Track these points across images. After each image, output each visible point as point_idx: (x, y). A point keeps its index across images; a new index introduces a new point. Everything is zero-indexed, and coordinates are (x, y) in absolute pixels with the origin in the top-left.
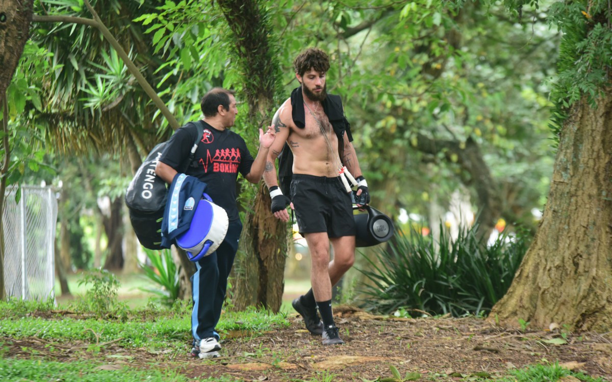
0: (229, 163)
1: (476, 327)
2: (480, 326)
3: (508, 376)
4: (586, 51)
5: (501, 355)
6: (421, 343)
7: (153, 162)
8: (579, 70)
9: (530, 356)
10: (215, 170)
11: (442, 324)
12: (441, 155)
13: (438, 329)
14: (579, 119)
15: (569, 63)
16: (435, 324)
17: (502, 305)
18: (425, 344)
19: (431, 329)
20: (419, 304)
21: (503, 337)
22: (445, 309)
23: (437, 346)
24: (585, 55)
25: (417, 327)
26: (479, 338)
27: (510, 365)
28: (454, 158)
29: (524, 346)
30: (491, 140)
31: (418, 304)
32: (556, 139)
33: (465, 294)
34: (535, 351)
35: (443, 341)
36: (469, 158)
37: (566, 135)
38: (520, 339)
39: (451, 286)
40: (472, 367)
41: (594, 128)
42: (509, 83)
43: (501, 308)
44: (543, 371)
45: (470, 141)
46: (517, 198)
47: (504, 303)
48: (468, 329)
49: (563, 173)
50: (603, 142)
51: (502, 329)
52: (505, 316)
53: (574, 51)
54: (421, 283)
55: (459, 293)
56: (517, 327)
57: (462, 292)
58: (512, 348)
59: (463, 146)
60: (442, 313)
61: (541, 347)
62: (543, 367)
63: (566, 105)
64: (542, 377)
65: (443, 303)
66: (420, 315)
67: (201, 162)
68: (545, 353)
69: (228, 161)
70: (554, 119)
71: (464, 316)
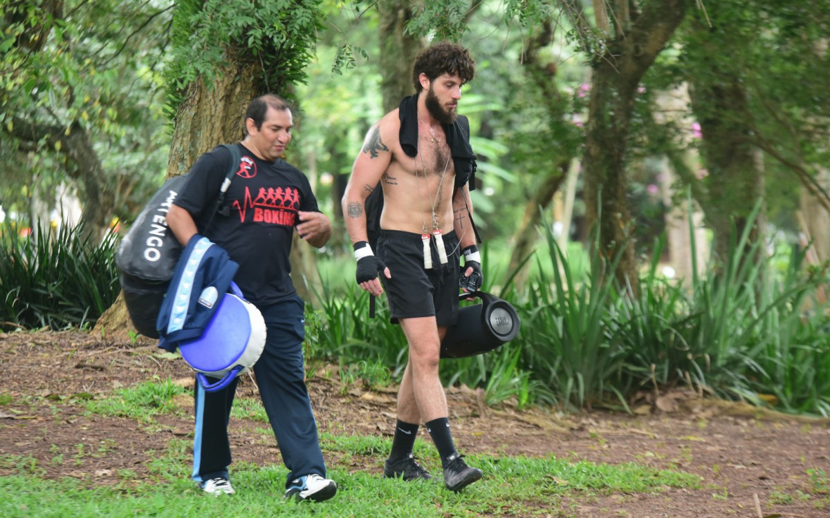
0: (279, 210)
1: (78, 341)
2: (83, 340)
3: (113, 397)
4: (200, 25)
5: (106, 373)
6: (13, 362)
7: (163, 205)
8: (194, 47)
9: (139, 373)
10: (256, 220)
11: (39, 339)
12: (42, 142)
13: (33, 345)
14: (196, 103)
15: (184, 38)
16: (31, 339)
17: (110, 315)
18: (17, 362)
19: (25, 344)
20: (13, 315)
21: (110, 353)
22: (43, 322)
23: (32, 364)
24: (200, 30)
25: (9, 343)
26: (82, 354)
27: (116, 384)
28: (58, 145)
29: (133, 362)
30: (101, 126)
31: (10, 316)
32: (171, 125)
33: (67, 303)
34: (145, 367)
35: (39, 358)
36: (75, 146)
37: (182, 121)
38: (129, 354)
39: (52, 295)
40: (72, 388)
41: (213, 113)
42: (122, 59)
43: (108, 319)
44: (153, 389)
45: (76, 126)
46: (132, 193)
47: (112, 314)
48: (70, 345)
49: (179, 164)
50: (223, 129)
51: (109, 344)
52: (112, 328)
53: (188, 25)
54: (16, 292)
55: (60, 303)
56: (127, 340)
57: (64, 301)
58: (119, 365)
59: (67, 132)
60: (40, 326)
61: (153, 362)
62: (153, 385)
63: (180, 86)
64: (152, 396)
65: (41, 315)
66: (13, 329)
67: (236, 205)
68: (157, 369)
69: (280, 207)
70: (169, 102)
71: (65, 329)
